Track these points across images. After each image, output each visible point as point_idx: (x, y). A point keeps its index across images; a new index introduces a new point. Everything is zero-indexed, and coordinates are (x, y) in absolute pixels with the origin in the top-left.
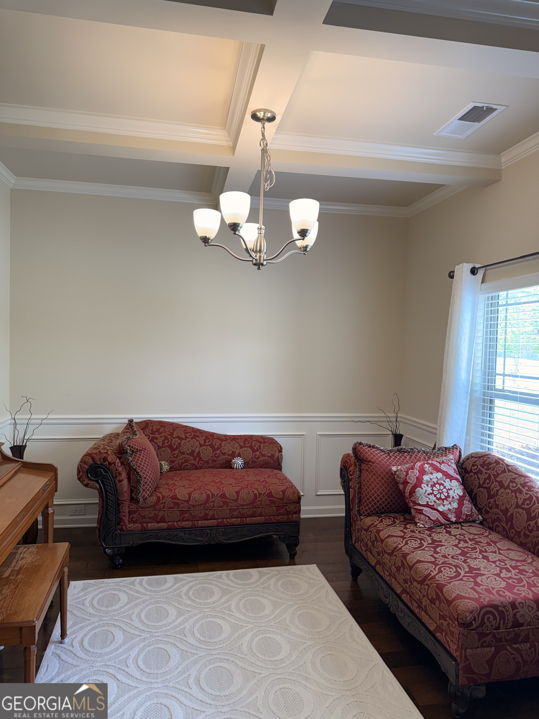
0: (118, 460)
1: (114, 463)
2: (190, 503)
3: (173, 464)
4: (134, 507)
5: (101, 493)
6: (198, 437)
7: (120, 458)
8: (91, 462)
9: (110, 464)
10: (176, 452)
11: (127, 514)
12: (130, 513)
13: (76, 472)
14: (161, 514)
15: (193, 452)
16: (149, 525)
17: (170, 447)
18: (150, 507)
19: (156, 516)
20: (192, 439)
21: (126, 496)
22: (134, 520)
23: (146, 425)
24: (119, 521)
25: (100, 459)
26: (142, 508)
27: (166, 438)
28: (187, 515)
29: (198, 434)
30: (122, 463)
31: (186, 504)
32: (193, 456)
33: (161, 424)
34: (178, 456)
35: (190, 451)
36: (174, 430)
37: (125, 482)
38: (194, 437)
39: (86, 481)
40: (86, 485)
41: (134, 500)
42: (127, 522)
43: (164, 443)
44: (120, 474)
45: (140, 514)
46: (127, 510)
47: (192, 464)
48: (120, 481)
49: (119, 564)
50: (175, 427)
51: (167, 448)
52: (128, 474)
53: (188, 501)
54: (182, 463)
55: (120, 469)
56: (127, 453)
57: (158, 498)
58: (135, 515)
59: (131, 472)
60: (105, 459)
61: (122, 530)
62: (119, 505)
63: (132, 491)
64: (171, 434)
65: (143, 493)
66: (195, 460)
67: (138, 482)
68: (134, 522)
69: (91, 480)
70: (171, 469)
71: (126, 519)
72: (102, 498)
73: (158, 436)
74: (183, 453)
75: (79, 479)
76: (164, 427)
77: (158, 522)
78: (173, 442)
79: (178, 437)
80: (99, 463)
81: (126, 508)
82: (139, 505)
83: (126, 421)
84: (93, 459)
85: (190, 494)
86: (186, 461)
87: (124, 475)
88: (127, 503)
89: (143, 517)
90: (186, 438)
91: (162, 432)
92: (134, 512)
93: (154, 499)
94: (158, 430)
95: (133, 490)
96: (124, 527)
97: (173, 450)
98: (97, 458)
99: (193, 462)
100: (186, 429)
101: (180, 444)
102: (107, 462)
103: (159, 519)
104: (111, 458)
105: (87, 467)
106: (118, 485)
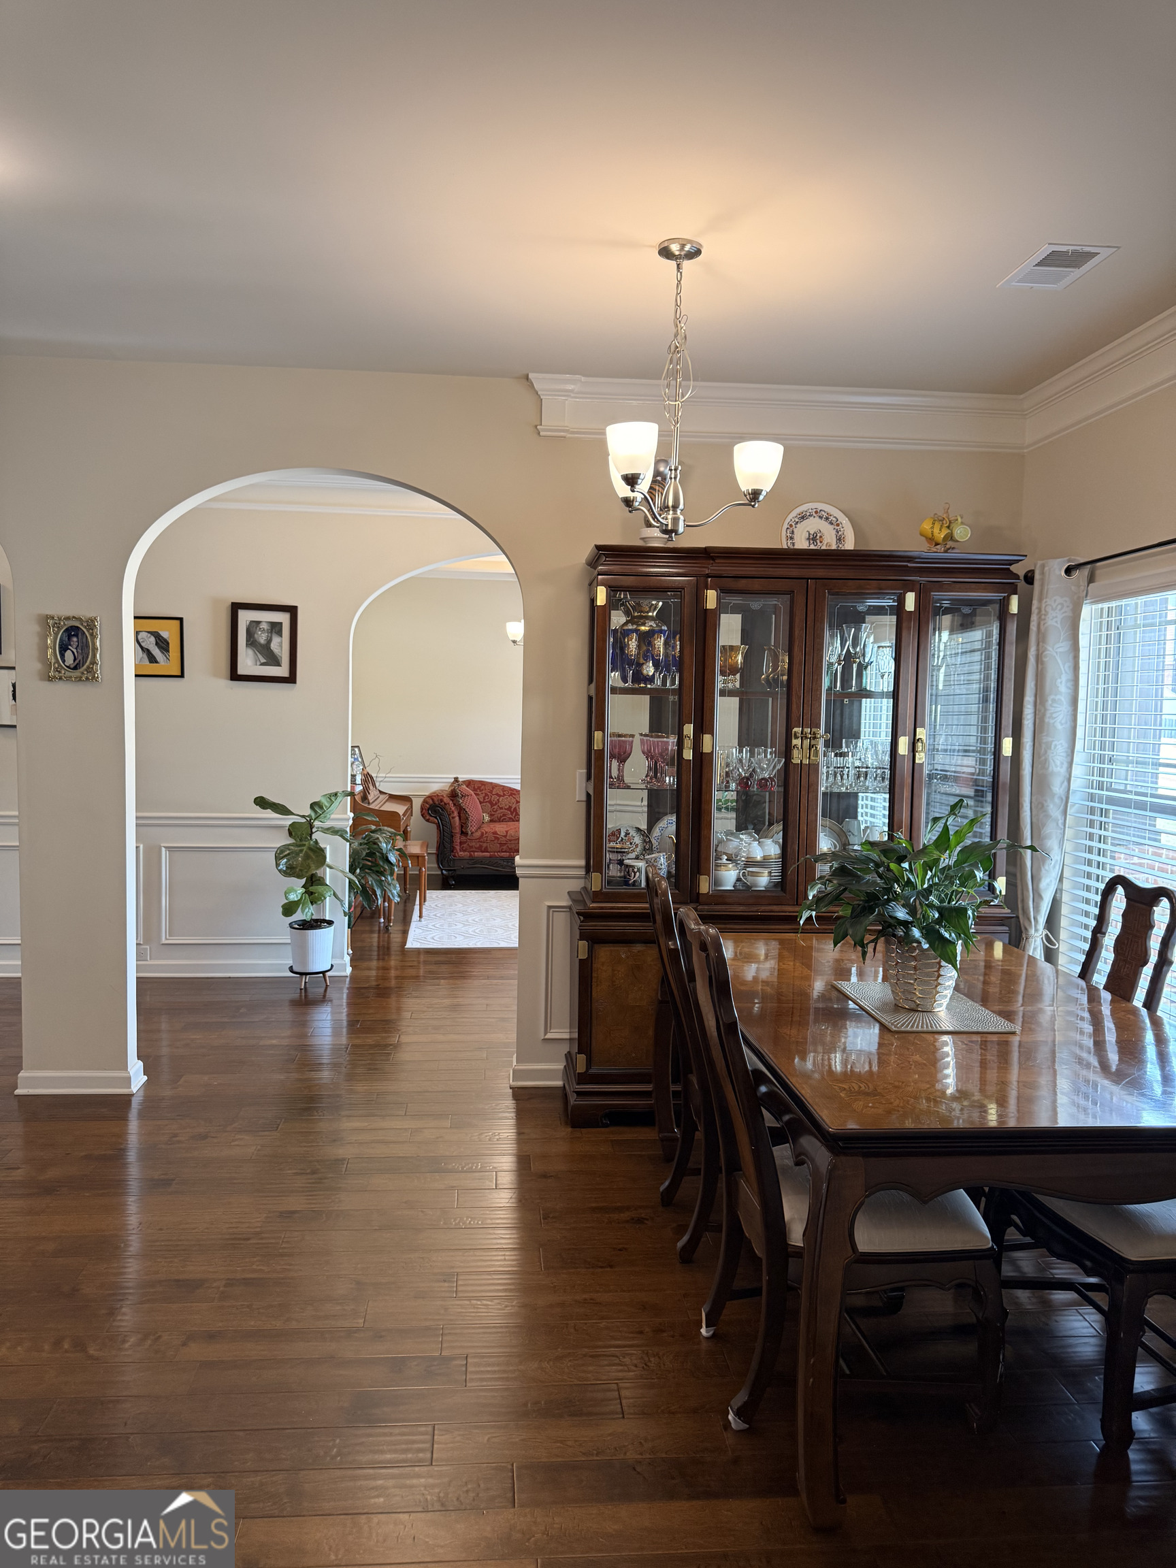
0: (451, 802)
1: (449, 804)
2: (508, 838)
3: (492, 817)
4: (464, 838)
5: (438, 827)
6: (514, 794)
7: (452, 800)
8: (431, 802)
9: (445, 804)
10: (495, 807)
11: (458, 844)
12: (461, 843)
13: (420, 811)
14: (485, 845)
15: (510, 807)
16: (476, 853)
17: (490, 802)
18: (476, 839)
19: (481, 846)
20: (509, 796)
21: (458, 830)
22: (464, 849)
23: (469, 783)
24: (453, 850)
25: (438, 801)
26: (469, 839)
27: (486, 795)
28: (505, 847)
29: (515, 792)
30: (454, 805)
31: (504, 838)
32: (510, 811)
33: (482, 783)
34: (496, 811)
35: (508, 807)
36: (493, 788)
37: (457, 818)
38: (511, 794)
39: (428, 817)
40: (428, 821)
41: (464, 833)
42: (459, 851)
43: (484, 799)
44: (453, 812)
45: (468, 844)
46: (459, 841)
47: (510, 818)
48: (453, 818)
49: (453, 884)
50: (494, 786)
51: (488, 804)
52: (459, 813)
53: (505, 836)
54: (501, 817)
55: (453, 808)
56: (458, 796)
57: (482, 833)
58: (465, 845)
59: (461, 811)
60: (442, 801)
61: (455, 856)
62: (452, 836)
63: (462, 826)
64: (491, 792)
65: (472, 827)
66: (512, 814)
67: (467, 819)
68: (464, 851)
69: (431, 816)
70: (491, 821)
71: (458, 848)
72: (440, 830)
73: (480, 793)
74: (501, 808)
75: (422, 815)
76: (485, 785)
77: (482, 852)
78: (492, 799)
79: (497, 794)
80: (437, 803)
81: (458, 839)
82: (468, 837)
83: (453, 780)
84: (433, 799)
85: (507, 832)
86: (504, 815)
87: (456, 814)
88: (458, 835)
89: (472, 847)
90: (504, 795)
91: (483, 790)
92: (464, 843)
93: (478, 834)
94: (479, 788)
95: (463, 825)
96: (456, 854)
97: (492, 805)
98: (435, 799)
99: (511, 816)
100: (504, 788)
101: (498, 800)
102: (443, 803)
103: (483, 849)
104: (446, 800)
105: (428, 806)
106: (452, 821)
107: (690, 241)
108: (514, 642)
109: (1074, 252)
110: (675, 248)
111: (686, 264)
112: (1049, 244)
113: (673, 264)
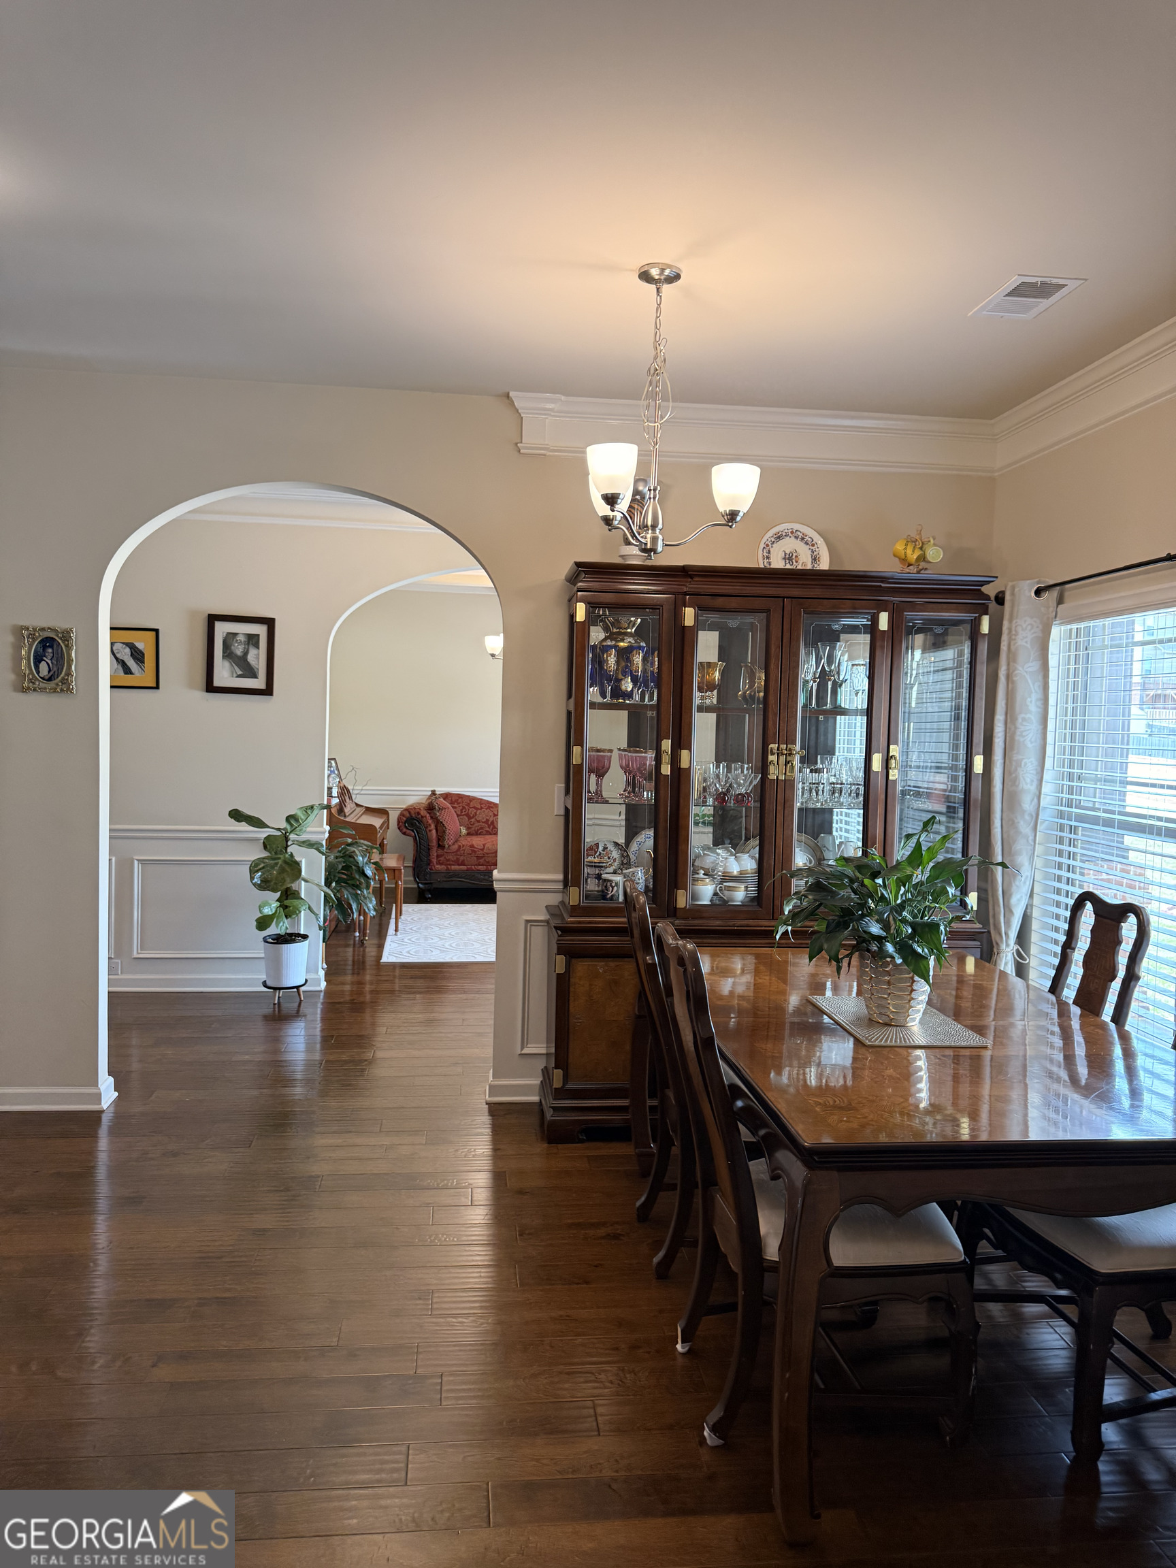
0: (428, 815)
1: (426, 817)
2: (485, 851)
3: (470, 831)
4: (440, 851)
5: (415, 840)
6: (492, 807)
7: (429, 813)
8: (408, 815)
9: (422, 817)
10: (473, 820)
11: (435, 857)
12: (438, 856)
13: (396, 824)
14: (462, 858)
15: (487, 820)
16: (453, 867)
17: (467, 815)
18: (453, 852)
19: (458, 859)
20: (486, 809)
21: (434, 843)
22: (441, 862)
23: (446, 796)
24: (429, 863)
25: (415, 813)
26: (447, 853)
27: (464, 808)
28: (482, 861)
29: (492, 805)
30: (432, 818)
31: (481, 852)
32: (487, 824)
33: (460, 796)
34: (474, 824)
35: (485, 820)
36: (471, 801)
37: (434, 831)
38: (489, 807)
39: (404, 830)
40: (404, 834)
41: (441, 846)
42: (435, 863)
43: (462, 812)
44: (430, 825)
45: (445, 858)
46: (435, 854)
47: (487, 831)
48: (430, 831)
49: (429, 898)
50: (471, 799)
51: (465, 817)
52: (436, 827)
53: (482, 850)
54: (478, 830)
55: (430, 821)
56: (435, 808)
57: (460, 846)
58: (442, 859)
59: (439, 824)
60: (419, 813)
61: (431, 870)
62: (429, 849)
63: (439, 840)
64: (469, 805)
65: (449, 840)
66: (489, 827)
67: (444, 832)
68: (441, 864)
69: (407, 829)
70: (468, 834)
71: (435, 861)
72: (417, 844)
73: (457, 806)
74: (479, 821)
75: (399, 828)
76: (462, 798)
77: (459, 865)
78: (470, 812)
79: (474, 807)
80: (414, 816)
81: (434, 853)
82: (445, 850)
83: (430, 793)
84: (410, 813)
85: (484, 845)
86: (482, 828)
87: (433, 826)
88: (435, 849)
89: (448, 860)
90: (482, 808)
91: (460, 803)
92: (441, 856)
93: (456, 847)
94: (456, 801)
95: (440, 838)
96: (433, 868)
97: (470, 818)
98: (412, 812)
99: (488, 829)
100: (481, 801)
101: (476, 813)
102: (420, 816)
103: (460, 862)
104: (423, 813)
105: (405, 819)
106: (428, 833)
107: (669, 266)
108: (493, 655)
109: (1043, 284)
110: (654, 272)
111: (666, 288)
112: (1019, 275)
113: (653, 287)
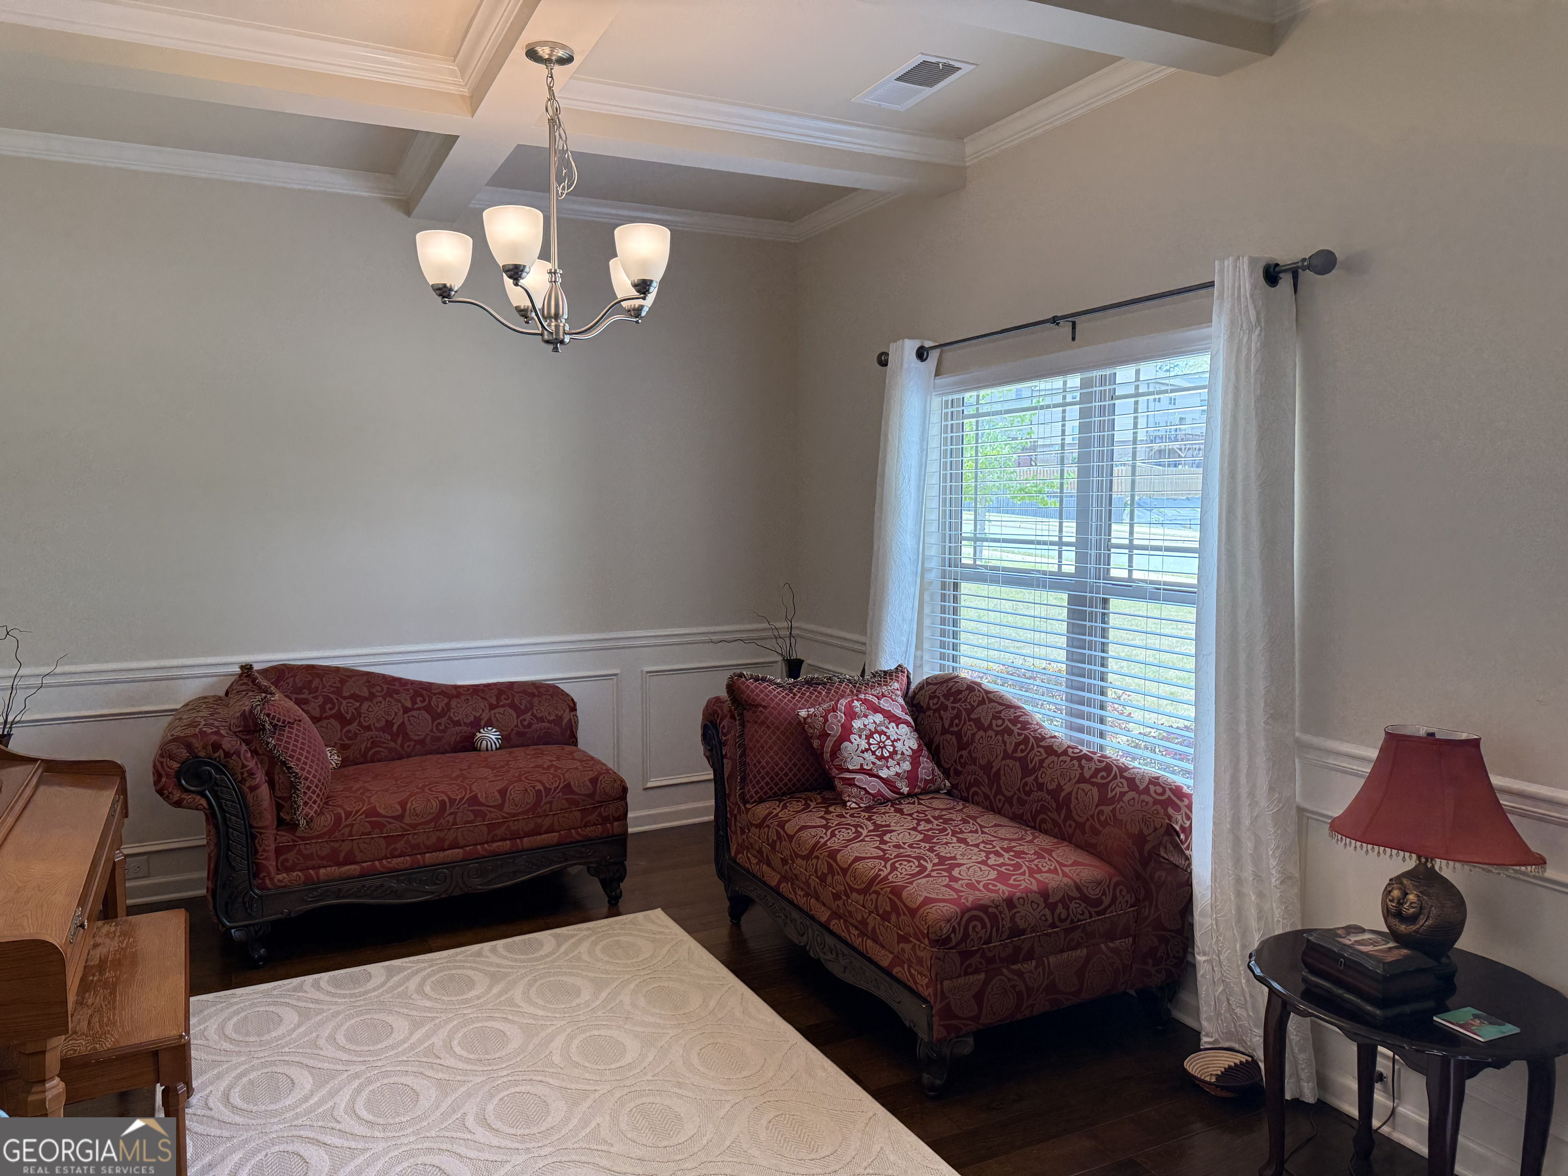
0: (244, 747)
1: (238, 753)
2: (407, 820)
3: (346, 756)
4: (286, 838)
5: (211, 816)
6: (397, 692)
7: (246, 741)
8: (184, 753)
9: (227, 755)
10: (353, 727)
11: (272, 854)
12: (279, 851)
14: (346, 847)
15: (389, 724)
16: (322, 871)
17: (339, 717)
18: (318, 837)
19: (335, 851)
21: (269, 818)
22: (288, 864)
23: (280, 675)
24: (256, 870)
25: (205, 747)
26: (302, 839)
27: (328, 700)
28: (400, 845)
29: (397, 687)
30: (255, 752)
31: (397, 824)
32: (390, 731)
33: (311, 670)
34: (357, 737)
35: (383, 723)
36: (342, 682)
37: (264, 790)
38: (389, 693)
39: (176, 795)
40: (177, 804)
41: (286, 824)
42: (272, 870)
43: (323, 712)
44: (251, 774)
45: (300, 852)
46: (273, 846)
47: (390, 750)
48: (253, 789)
49: (261, 958)
50: (343, 674)
51: (332, 723)
52: (269, 773)
53: (400, 818)
54: (367, 750)
55: (251, 764)
56: (264, 729)
57: (338, 819)
58: (290, 855)
59: (276, 768)
60: (216, 746)
61: (263, 887)
62: (254, 837)
63: (279, 807)
64: (338, 692)
65: (305, 808)
66: (394, 740)
67: (293, 787)
68: (288, 870)
69: (184, 790)
70: (344, 763)
71: (271, 864)
72: (218, 827)
73: (310, 697)
74: (368, 728)
75: (160, 792)
76: (319, 676)
77: (341, 864)
78: (343, 707)
79: (354, 697)
80: (202, 754)
81: (269, 841)
82: (298, 833)
83: (237, 670)
84: (189, 747)
85: (403, 805)
86: (376, 744)
87: (260, 777)
88: (271, 832)
89: (308, 857)
90: (372, 696)
91: (317, 688)
92: (287, 848)
93: (327, 820)
94: (307, 684)
95: (283, 804)
96: (268, 882)
97: (344, 724)
98: (197, 744)
99: (392, 744)
100: (370, 679)
101: (358, 709)
102: (220, 753)
103: (341, 857)
104: (229, 743)
105: (174, 764)
106: (250, 797)
